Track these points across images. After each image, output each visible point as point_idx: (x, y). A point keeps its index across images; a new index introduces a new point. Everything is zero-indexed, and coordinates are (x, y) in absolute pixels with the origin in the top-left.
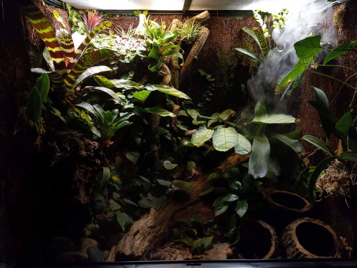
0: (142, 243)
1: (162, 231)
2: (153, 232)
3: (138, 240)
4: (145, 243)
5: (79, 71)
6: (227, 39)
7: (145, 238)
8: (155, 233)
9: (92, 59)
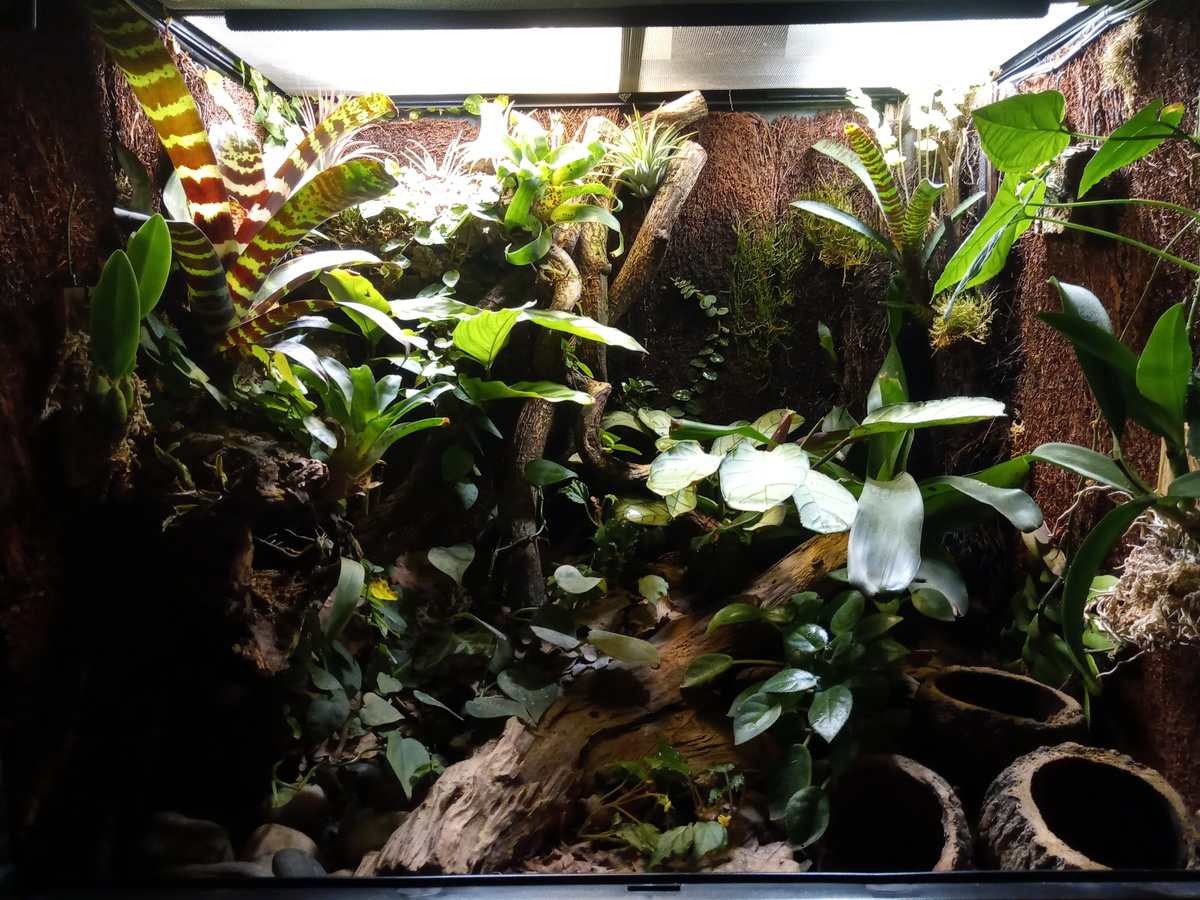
0: (473, 831)
1: (545, 800)
2: (511, 800)
3: (458, 819)
4: (482, 835)
5: (276, 243)
6: (764, 181)
7: (480, 815)
8: (519, 801)
9: (317, 200)
